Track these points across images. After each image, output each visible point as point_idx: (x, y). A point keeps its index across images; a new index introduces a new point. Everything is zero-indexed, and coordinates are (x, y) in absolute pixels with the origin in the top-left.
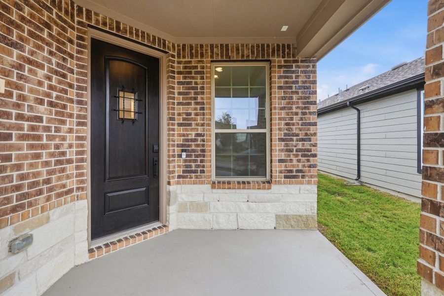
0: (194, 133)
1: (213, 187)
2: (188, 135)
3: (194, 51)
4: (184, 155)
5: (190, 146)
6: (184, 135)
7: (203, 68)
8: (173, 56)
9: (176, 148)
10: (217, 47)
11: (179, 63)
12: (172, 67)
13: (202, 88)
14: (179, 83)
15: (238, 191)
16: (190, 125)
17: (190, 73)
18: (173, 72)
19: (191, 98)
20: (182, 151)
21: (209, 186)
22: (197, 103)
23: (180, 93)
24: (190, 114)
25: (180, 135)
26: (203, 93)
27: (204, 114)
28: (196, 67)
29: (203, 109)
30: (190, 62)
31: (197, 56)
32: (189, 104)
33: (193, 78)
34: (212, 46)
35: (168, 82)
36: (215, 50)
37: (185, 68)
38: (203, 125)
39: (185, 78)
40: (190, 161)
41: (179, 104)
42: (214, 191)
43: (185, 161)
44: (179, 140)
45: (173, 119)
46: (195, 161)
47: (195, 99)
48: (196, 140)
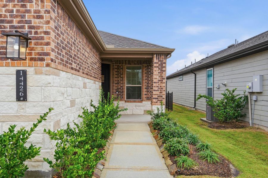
0: (120, 86)
1: (126, 102)
2: (118, 87)
3: (120, 62)
4: (117, 93)
5: (119, 90)
6: (117, 87)
7: (123, 67)
8: (114, 64)
9: (115, 91)
10: (127, 61)
11: (116, 65)
12: (114, 67)
13: (123, 73)
14: (116, 71)
15: (133, 103)
16: (119, 84)
17: (119, 68)
18: (114, 68)
19: (119, 76)
20: (117, 91)
21: (124, 102)
22: (121, 78)
23: (116, 75)
24: (119, 81)
25: (116, 87)
26: (123, 75)
27: (123, 81)
28: (121, 67)
29: (122, 79)
30: (119, 65)
31: (121, 64)
32: (119, 78)
33: (120, 70)
34: (125, 61)
35: (113, 71)
36: (126, 62)
37: (117, 67)
38: (123, 84)
39: (117, 70)
40: (119, 94)
41: (116, 78)
42: (126, 103)
43: (117, 94)
44: (115, 88)
45: (114, 82)
46: (121, 94)
47: (120, 76)
48: (121, 88)
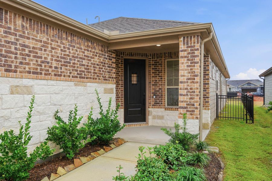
0: (158, 88)
1: (165, 110)
2: (156, 89)
3: (158, 56)
4: (154, 97)
5: (157, 93)
6: (154, 89)
7: (161, 62)
8: (150, 59)
9: (151, 94)
10: (167, 53)
11: (153, 61)
12: (150, 63)
13: (161, 70)
14: (153, 69)
15: (175, 112)
16: (157, 85)
17: (157, 64)
18: (150, 65)
19: (157, 75)
20: (154, 95)
21: (164, 109)
22: (159, 76)
23: (153, 73)
24: (157, 81)
25: (153, 89)
26: (161, 72)
27: (162, 81)
28: (159, 62)
29: (161, 79)
30: (157, 60)
31: (159, 58)
32: (156, 77)
33: (158, 66)
34: (165, 53)
35: (148, 69)
36: (166, 55)
37: (155, 63)
38: (161, 85)
39: (155, 67)
40: (157, 99)
41: (153, 77)
42: (166, 111)
43: (155, 99)
44: (152, 91)
45: (150, 83)
46: (159, 99)
47: (159, 75)
48: (159, 91)
